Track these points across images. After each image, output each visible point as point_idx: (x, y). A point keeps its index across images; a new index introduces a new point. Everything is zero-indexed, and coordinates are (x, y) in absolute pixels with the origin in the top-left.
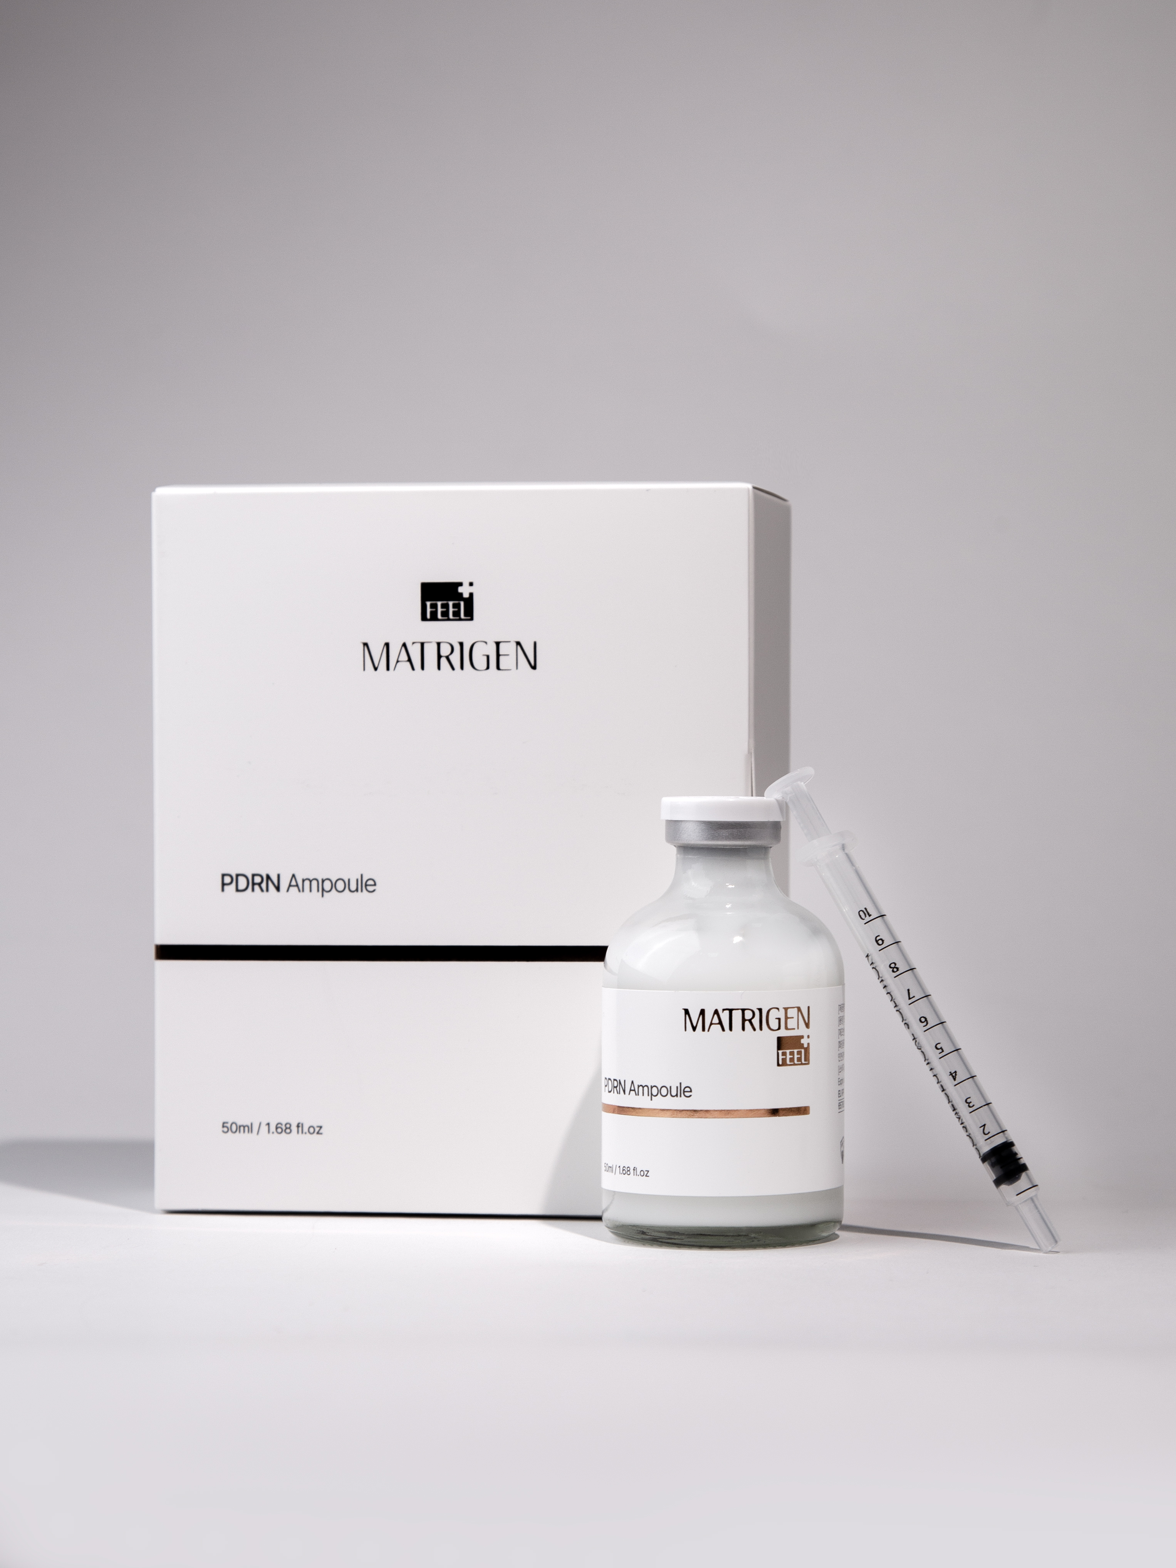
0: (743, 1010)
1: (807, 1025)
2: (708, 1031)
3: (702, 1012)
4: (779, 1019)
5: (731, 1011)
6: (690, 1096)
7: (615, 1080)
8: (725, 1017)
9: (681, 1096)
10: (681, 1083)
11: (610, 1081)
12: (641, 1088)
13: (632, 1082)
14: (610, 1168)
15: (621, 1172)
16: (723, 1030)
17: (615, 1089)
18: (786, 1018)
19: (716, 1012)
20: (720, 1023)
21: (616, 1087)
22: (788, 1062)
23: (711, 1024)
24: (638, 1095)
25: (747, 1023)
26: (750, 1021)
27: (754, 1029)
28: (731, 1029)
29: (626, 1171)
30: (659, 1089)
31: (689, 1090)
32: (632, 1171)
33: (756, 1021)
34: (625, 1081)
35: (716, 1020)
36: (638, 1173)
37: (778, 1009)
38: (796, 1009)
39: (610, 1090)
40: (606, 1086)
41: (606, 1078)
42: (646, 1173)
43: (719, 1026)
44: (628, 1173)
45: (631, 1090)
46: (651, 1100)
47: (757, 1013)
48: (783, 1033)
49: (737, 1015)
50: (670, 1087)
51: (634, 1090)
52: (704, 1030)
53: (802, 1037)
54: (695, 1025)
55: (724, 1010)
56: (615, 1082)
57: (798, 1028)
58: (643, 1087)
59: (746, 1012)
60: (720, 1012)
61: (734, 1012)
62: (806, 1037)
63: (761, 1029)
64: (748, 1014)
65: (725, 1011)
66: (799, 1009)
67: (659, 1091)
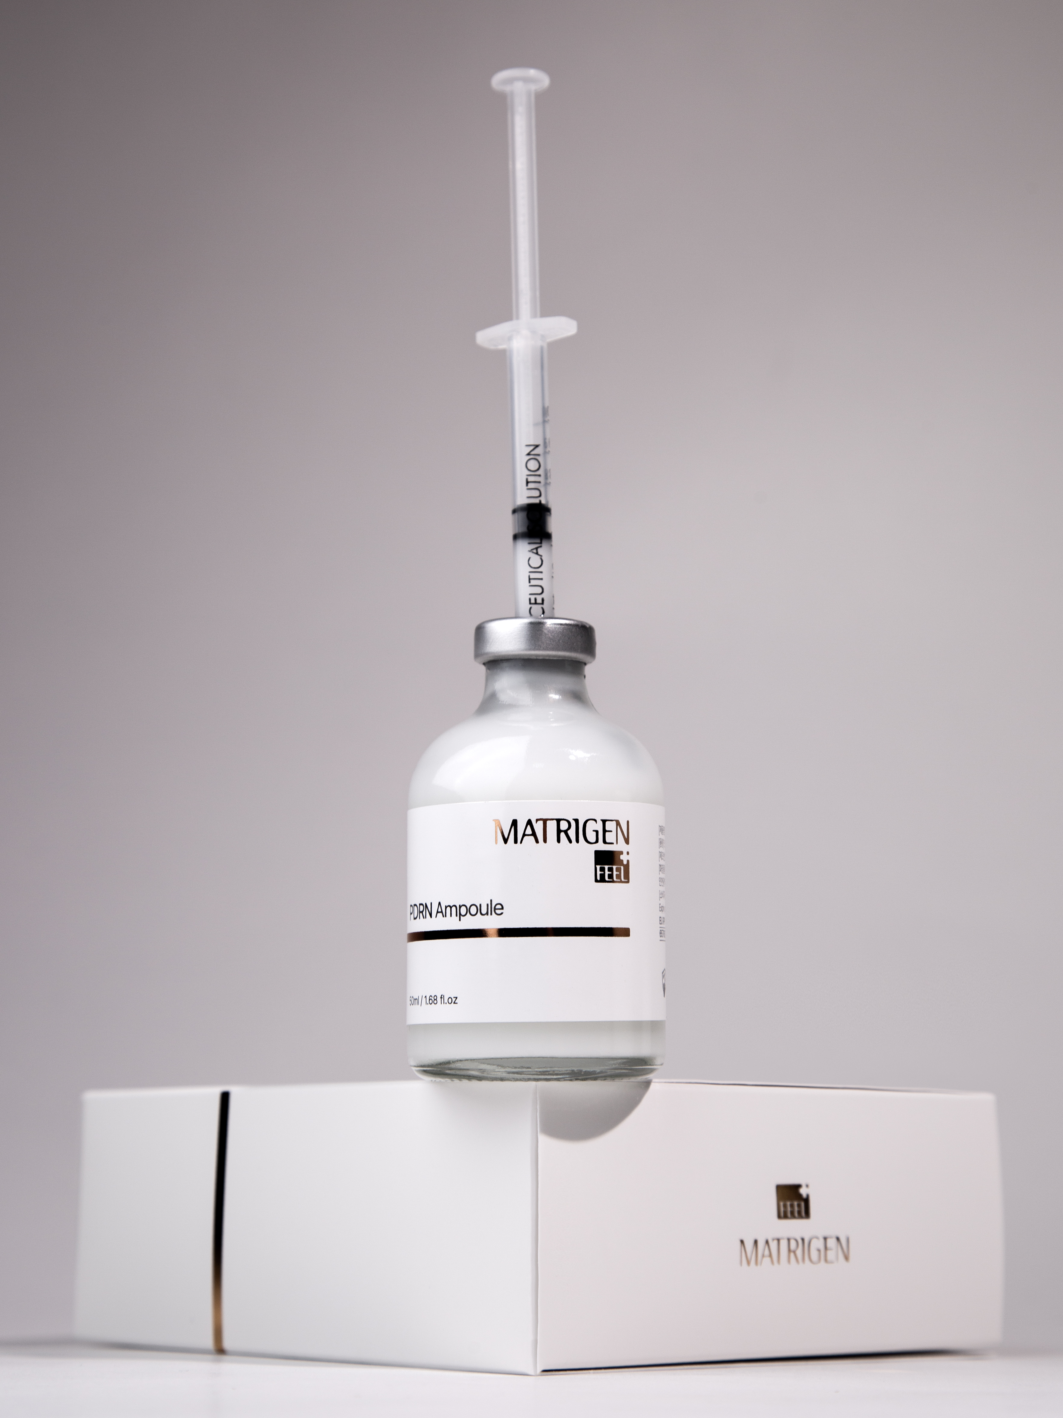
0: (558, 821)
1: (627, 841)
2: (521, 842)
3: (515, 823)
4: (597, 832)
5: (545, 821)
6: (502, 913)
7: (421, 904)
8: (538, 827)
9: (491, 914)
10: (491, 901)
11: (415, 907)
12: (448, 909)
13: (440, 903)
14: (415, 1001)
15: (428, 1002)
16: (537, 841)
17: (421, 914)
18: (605, 831)
19: (529, 822)
20: (534, 834)
21: (422, 912)
22: (607, 878)
23: (524, 835)
24: (446, 916)
25: (562, 835)
26: (566, 832)
27: (570, 841)
28: (545, 841)
29: (433, 1000)
30: (468, 908)
31: (499, 907)
32: (439, 999)
33: (572, 833)
34: (431, 903)
35: (529, 831)
36: (446, 1001)
37: (595, 821)
38: (614, 822)
39: (415, 916)
40: (411, 914)
41: (411, 906)
42: (454, 1000)
43: (532, 838)
44: (435, 1002)
45: (438, 912)
46: (460, 920)
47: (573, 824)
48: (601, 847)
49: (552, 826)
50: (480, 905)
51: (442, 912)
52: (516, 842)
53: (621, 853)
54: (506, 836)
55: (537, 820)
56: (422, 907)
57: (617, 843)
58: (451, 908)
59: (562, 822)
60: (534, 822)
61: (548, 822)
62: (625, 853)
63: (577, 841)
64: (564, 826)
65: (538, 822)
66: (618, 823)
67: (468, 910)
